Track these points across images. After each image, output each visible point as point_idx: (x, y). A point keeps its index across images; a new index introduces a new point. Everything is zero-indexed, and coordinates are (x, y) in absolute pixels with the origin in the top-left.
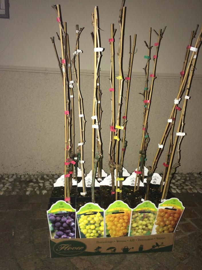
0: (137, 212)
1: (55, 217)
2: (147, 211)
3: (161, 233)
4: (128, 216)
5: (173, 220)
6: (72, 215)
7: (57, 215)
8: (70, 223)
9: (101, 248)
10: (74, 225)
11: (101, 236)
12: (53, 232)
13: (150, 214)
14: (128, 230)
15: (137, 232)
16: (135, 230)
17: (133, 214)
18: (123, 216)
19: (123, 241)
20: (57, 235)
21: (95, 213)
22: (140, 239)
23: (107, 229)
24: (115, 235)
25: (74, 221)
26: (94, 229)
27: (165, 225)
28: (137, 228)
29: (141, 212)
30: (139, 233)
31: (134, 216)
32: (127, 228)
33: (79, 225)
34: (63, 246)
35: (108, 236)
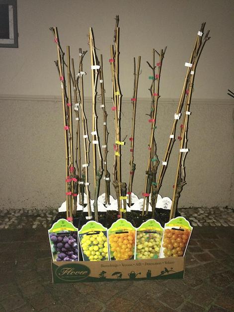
0: (142, 232)
1: (57, 237)
2: (153, 231)
3: (169, 256)
4: (133, 236)
5: (182, 242)
6: (74, 235)
7: (59, 234)
8: (72, 243)
9: (106, 273)
10: (77, 246)
11: (106, 259)
12: (55, 253)
13: (156, 235)
14: (133, 252)
15: (143, 255)
16: (141, 252)
17: (137, 234)
18: (128, 236)
19: (129, 265)
20: (59, 257)
21: (98, 233)
22: (147, 263)
23: (111, 251)
24: (120, 258)
25: (76, 242)
26: (98, 251)
27: (174, 248)
28: (143, 250)
29: (146, 232)
30: (145, 256)
31: (139, 237)
32: (132, 249)
33: (82, 246)
34: (66, 270)
35: (113, 259)
